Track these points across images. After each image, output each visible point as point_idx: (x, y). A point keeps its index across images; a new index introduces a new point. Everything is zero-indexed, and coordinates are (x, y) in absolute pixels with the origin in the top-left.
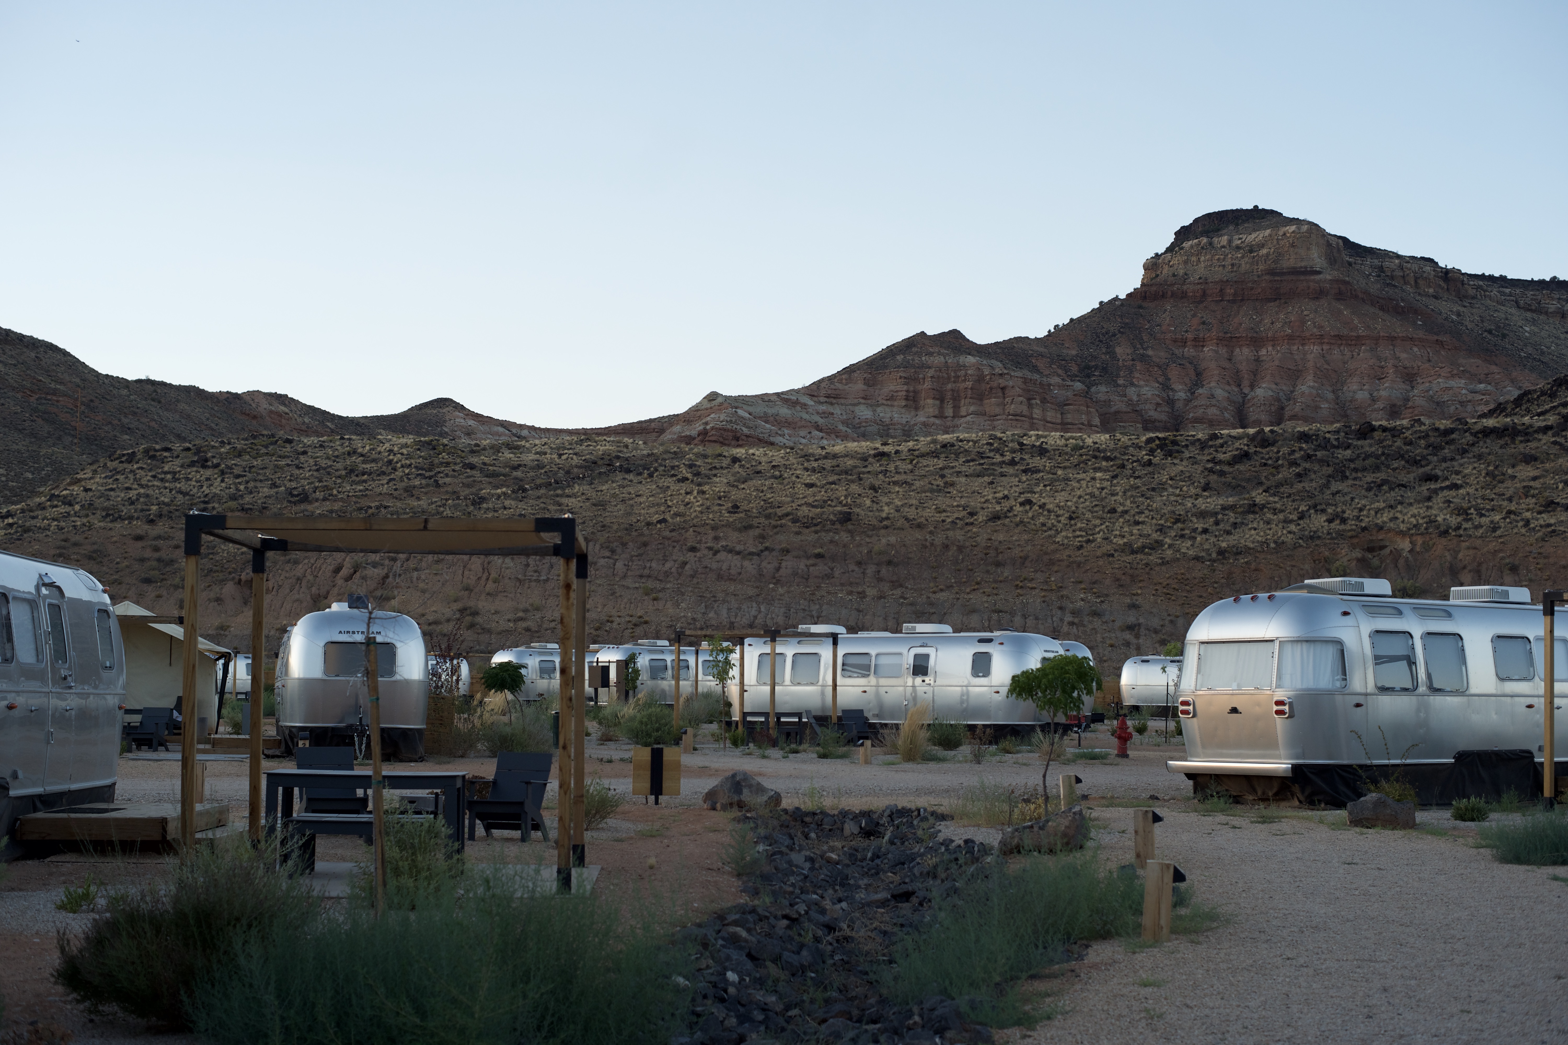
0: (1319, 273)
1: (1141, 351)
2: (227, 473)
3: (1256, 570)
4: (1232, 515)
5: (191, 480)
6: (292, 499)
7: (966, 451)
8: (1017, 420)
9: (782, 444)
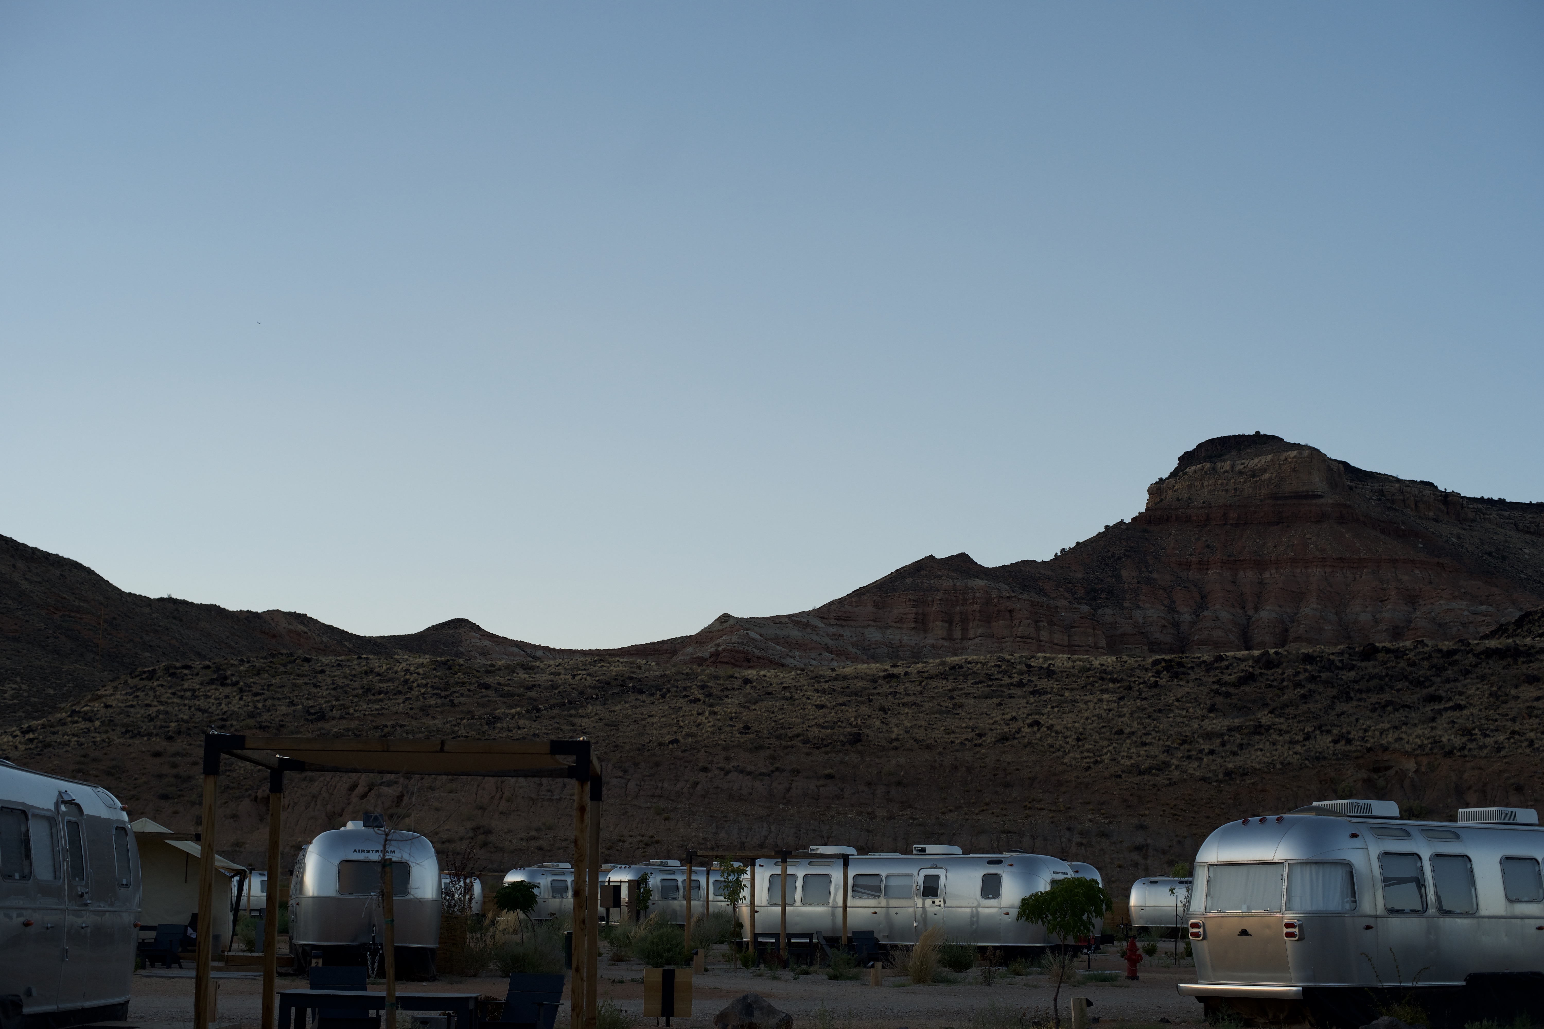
0: (1321, 497)
1: (1147, 574)
2: (245, 691)
3: (1263, 791)
4: (1238, 736)
5: (210, 697)
6: (310, 718)
7: (974, 672)
8: (1024, 642)
9: (792, 666)
